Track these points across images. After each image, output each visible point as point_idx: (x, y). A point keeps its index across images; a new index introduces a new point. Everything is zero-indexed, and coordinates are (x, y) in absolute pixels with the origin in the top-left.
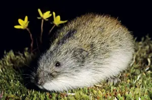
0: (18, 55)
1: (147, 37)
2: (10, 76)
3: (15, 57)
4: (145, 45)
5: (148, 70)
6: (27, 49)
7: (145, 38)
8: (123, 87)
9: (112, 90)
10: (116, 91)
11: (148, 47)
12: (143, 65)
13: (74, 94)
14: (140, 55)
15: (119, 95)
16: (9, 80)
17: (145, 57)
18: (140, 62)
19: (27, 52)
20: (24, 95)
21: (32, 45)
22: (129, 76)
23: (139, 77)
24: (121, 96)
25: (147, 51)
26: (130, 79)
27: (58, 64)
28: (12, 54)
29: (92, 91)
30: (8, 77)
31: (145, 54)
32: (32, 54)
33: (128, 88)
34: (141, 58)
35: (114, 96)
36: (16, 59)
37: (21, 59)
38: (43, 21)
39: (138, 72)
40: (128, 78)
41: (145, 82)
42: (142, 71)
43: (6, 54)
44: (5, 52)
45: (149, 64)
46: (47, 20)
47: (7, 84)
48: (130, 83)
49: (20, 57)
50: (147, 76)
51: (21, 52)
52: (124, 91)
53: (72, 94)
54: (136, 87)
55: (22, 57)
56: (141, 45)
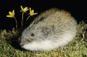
0: (9, 32)
1: (83, 22)
2: (4, 45)
3: (7, 33)
4: (81, 26)
5: (82, 41)
6: (14, 29)
7: (82, 23)
8: (68, 50)
9: (62, 52)
10: (64, 53)
11: (83, 28)
12: (80, 38)
13: (40, 55)
14: (79, 32)
15: (66, 55)
16: (3, 47)
17: (81, 33)
18: (78, 36)
19: (14, 31)
20: (11, 55)
21: (17, 26)
22: (72, 44)
23: (77, 45)
24: (67, 56)
25: (82, 30)
26: (72, 46)
27: (33, 35)
28: (5, 31)
29: (50, 53)
30: (3, 45)
31: (81, 31)
32: (17, 32)
33: (71, 51)
34: (79, 34)
35: (63, 56)
36: (7, 34)
37: (10, 34)
38: (23, 13)
39: (77, 42)
40: (71, 45)
41: (81, 48)
42: (79, 41)
43: (2, 32)
44: (1, 31)
45: (83, 37)
46: (26, 12)
47: (2, 49)
48: (72, 48)
49: (10, 33)
50: (82, 44)
51: (10, 31)
52: (68, 53)
53: (39, 55)
54: (75, 50)
55: (11, 33)
56: (79, 26)
